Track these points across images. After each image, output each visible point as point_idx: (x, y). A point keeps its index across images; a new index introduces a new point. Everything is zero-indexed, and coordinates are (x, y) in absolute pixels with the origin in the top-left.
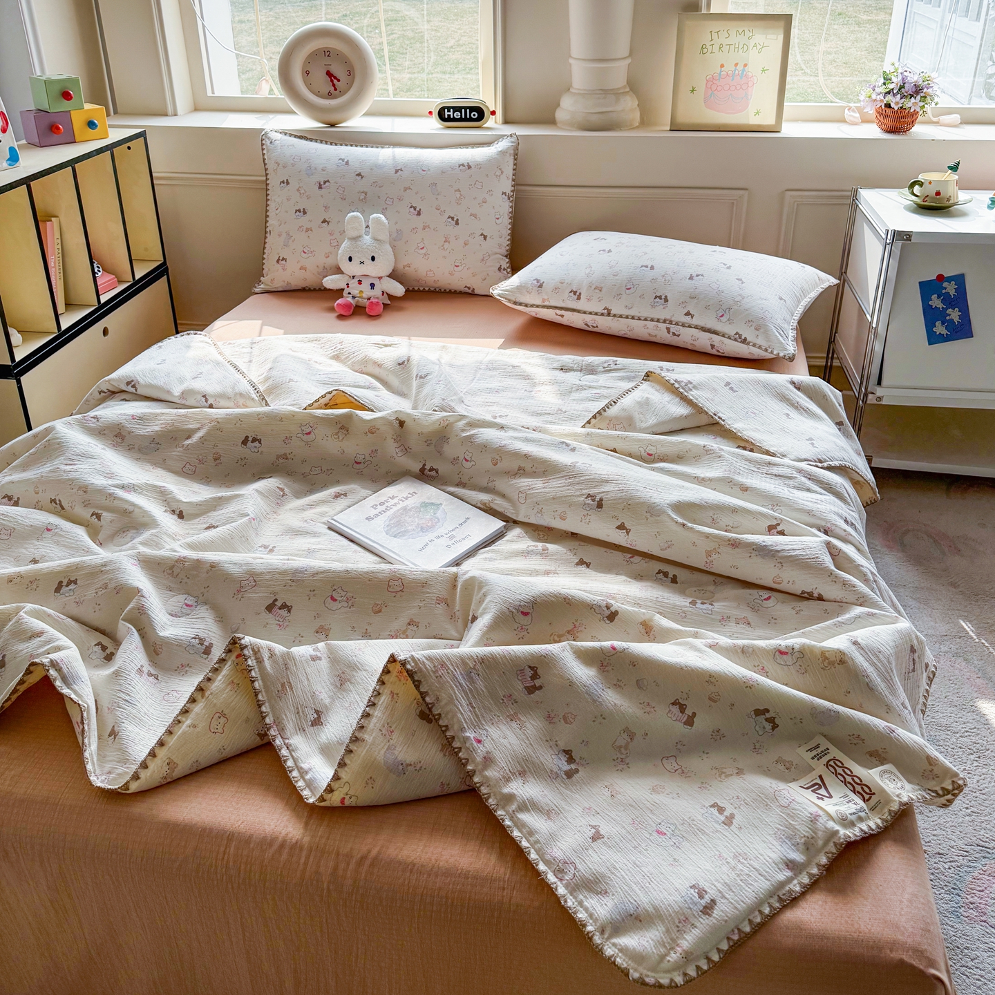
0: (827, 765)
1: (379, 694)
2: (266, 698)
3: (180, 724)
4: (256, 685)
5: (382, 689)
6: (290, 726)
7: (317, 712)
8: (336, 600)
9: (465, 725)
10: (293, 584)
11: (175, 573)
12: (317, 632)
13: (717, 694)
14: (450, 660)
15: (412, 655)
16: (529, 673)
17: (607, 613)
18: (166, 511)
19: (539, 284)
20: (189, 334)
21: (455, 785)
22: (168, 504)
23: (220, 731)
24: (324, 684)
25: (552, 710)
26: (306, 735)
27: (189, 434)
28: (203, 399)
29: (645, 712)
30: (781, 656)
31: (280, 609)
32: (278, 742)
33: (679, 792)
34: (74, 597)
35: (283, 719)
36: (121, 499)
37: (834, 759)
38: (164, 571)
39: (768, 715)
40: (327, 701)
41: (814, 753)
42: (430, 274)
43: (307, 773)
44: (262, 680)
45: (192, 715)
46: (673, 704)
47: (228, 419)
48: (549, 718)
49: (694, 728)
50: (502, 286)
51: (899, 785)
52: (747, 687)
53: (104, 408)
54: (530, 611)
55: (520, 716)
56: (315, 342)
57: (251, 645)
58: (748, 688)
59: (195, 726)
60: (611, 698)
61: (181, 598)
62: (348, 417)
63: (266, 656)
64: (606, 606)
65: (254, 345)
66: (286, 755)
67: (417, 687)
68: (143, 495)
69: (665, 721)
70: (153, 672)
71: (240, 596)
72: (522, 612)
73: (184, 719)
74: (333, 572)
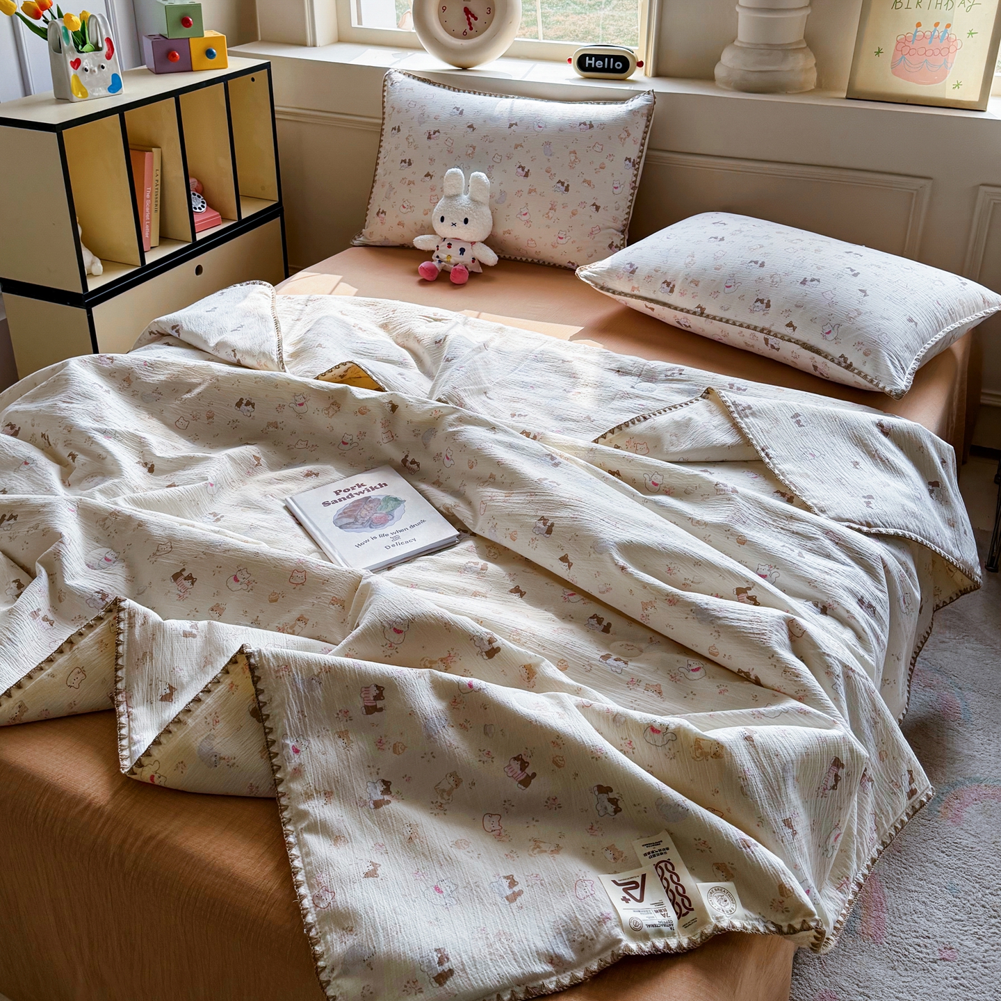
0: (657, 866)
1: (219, 682)
2: (125, 664)
3: (42, 671)
4: (120, 649)
5: (224, 678)
6: (138, 695)
7: (171, 688)
8: (238, 581)
9: (288, 731)
10: (204, 556)
11: (106, 526)
12: (212, 610)
13: (561, 759)
14: (296, 662)
15: (260, 650)
16: (374, 692)
17: (488, 647)
18: (139, 463)
19: (632, 269)
20: (254, 283)
21: (264, 790)
22: (143, 455)
23: (76, 686)
24: (188, 662)
25: (386, 736)
26: (152, 709)
27: (190, 387)
28: (233, 354)
29: (480, 761)
30: (652, 733)
31: (185, 579)
32: (122, 708)
33: (482, 854)
34: (9, 532)
35: (134, 688)
36: (97, 444)
37: (668, 862)
38: (97, 522)
39: (611, 795)
40: (185, 680)
41: (650, 849)
42: (532, 244)
43: (135, 744)
44: (128, 645)
45: (55, 665)
46: (515, 759)
47: (228, 378)
48: (380, 743)
49: (528, 789)
50: (593, 267)
51: (728, 908)
52: (593, 758)
53: (145, 349)
54: (403, 629)
55: (350, 735)
56: (371, 306)
57: (129, 608)
58: (594, 760)
59: (53, 676)
60: (450, 737)
61: (103, 551)
62: (343, 393)
63: (139, 622)
64: (489, 641)
65: (310, 303)
66: (124, 722)
67: (255, 683)
68: (122, 442)
69: (500, 773)
70: (50, 617)
71: (154, 559)
72: (395, 629)
73: (47, 667)
74: (243, 552)
